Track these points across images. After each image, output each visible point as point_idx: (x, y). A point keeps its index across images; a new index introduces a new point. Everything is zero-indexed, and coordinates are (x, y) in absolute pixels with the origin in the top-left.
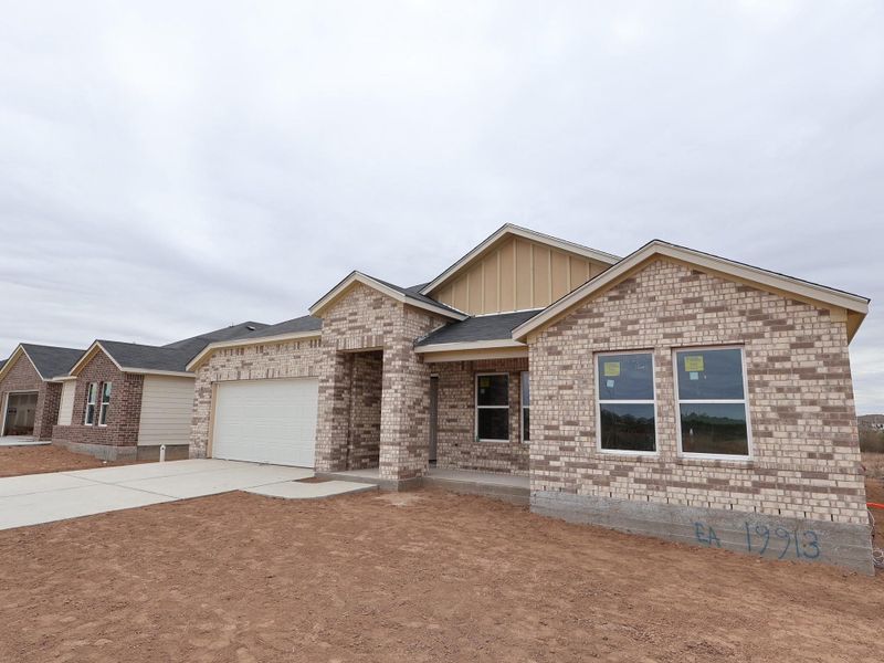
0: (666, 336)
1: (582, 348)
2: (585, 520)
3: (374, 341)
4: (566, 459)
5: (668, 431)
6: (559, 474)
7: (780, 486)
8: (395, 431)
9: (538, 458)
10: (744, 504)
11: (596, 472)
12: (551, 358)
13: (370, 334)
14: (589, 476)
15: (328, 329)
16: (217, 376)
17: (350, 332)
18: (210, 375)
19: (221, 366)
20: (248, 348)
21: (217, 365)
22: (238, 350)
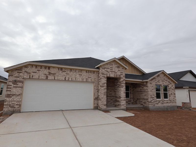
0: (162, 83)
1: (154, 83)
3: (118, 76)
4: (153, 101)
7: (172, 102)
10: (169, 105)
13: (117, 74)
14: (156, 103)
15: (103, 70)
16: (30, 76)
17: (111, 72)
18: (23, 75)
19: (33, 72)
20: (53, 68)
21: (29, 71)
22: (46, 67)
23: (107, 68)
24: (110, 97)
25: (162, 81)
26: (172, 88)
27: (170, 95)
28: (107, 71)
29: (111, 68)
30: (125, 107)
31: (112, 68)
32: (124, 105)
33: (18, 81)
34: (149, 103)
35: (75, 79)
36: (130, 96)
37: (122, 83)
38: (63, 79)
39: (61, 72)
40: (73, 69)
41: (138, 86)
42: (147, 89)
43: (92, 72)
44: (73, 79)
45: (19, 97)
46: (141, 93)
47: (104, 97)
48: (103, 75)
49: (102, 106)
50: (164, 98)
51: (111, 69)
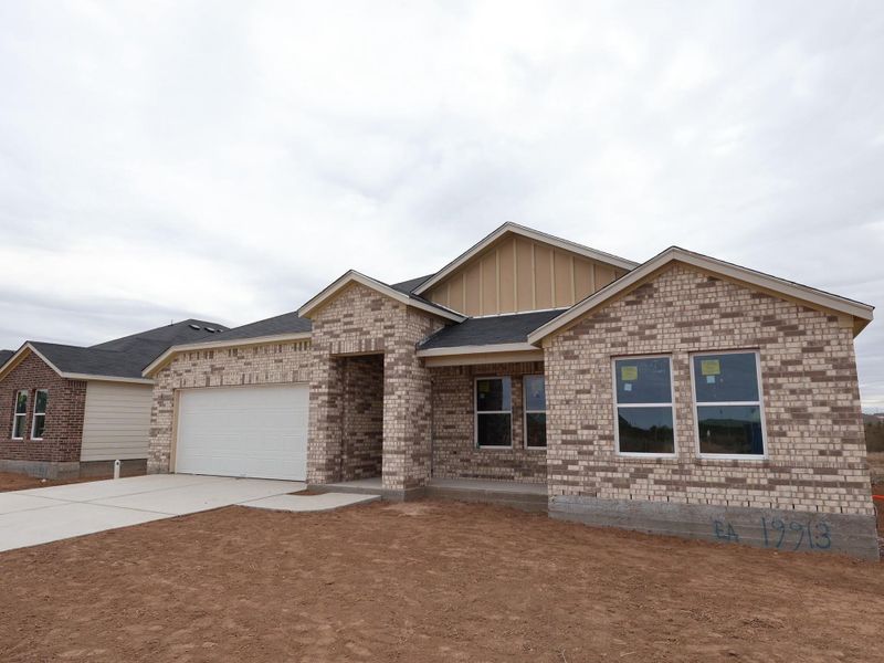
0: (683, 340)
1: (598, 352)
2: (606, 523)
4: (585, 463)
5: (686, 434)
6: (577, 479)
7: (794, 483)
8: (399, 439)
9: (556, 462)
11: (615, 475)
12: (569, 362)
13: (368, 337)
14: (609, 480)
15: (319, 330)
16: (181, 383)
17: (344, 335)
18: (171, 381)
19: (186, 371)
23: (334, 321)
25: (680, 325)
28: (332, 334)
29: (345, 316)
31: (351, 315)
33: (165, 396)
34: (549, 477)
35: (265, 377)
38: (239, 383)
39: (234, 360)
44: (259, 378)
45: (170, 436)
51: (346, 320)
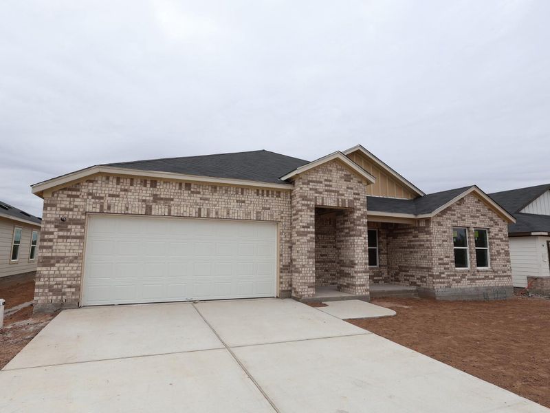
3: (347, 203)
4: (446, 273)
6: (445, 280)
7: (498, 276)
9: (437, 273)
12: (439, 227)
14: (454, 280)
15: (306, 186)
16: (102, 207)
17: (326, 193)
18: (83, 203)
19: (110, 195)
20: (164, 182)
21: (99, 193)
22: (146, 181)
23: (317, 182)
24: (324, 262)
25: (472, 216)
26: (501, 236)
27: (495, 255)
28: (316, 190)
30: (367, 290)
31: (330, 181)
32: (363, 285)
33: (70, 220)
34: (434, 280)
35: (226, 213)
36: (380, 260)
37: (358, 222)
38: (194, 215)
39: (186, 193)
40: (221, 185)
41: (403, 231)
42: (427, 240)
43: (273, 194)
44: (219, 213)
45: (76, 265)
46: (411, 252)
47: (308, 262)
48: (306, 202)
49: (302, 289)
50: (478, 266)
51: (326, 183)
